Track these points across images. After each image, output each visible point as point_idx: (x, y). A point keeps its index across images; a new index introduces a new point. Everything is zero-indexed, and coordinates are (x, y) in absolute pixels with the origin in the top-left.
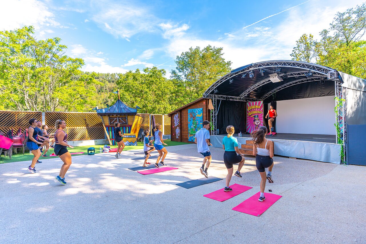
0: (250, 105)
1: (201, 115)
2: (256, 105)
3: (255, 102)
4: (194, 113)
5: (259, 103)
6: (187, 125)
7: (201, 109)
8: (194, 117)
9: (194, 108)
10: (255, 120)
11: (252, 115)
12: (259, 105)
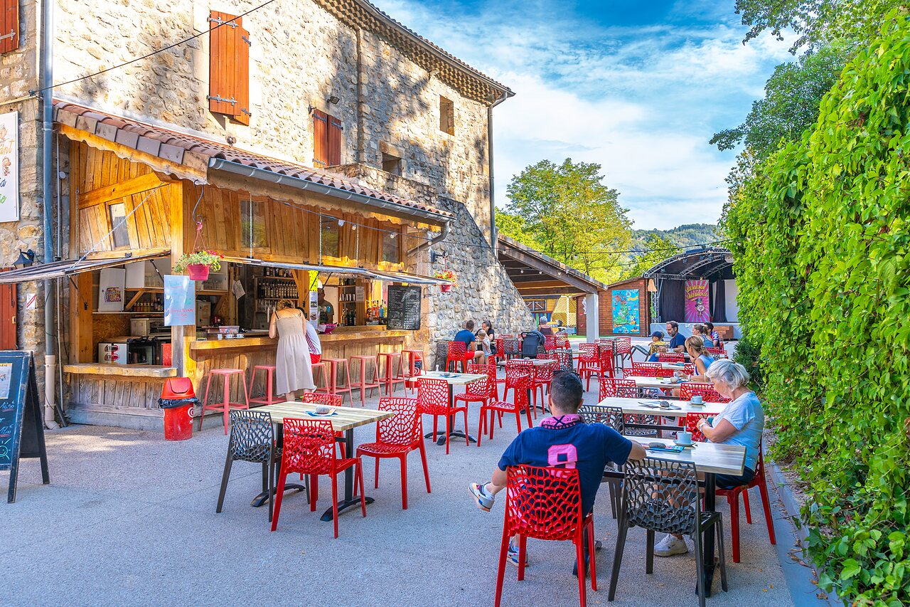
0: (690, 285)
1: (637, 298)
2: (698, 284)
3: (697, 281)
4: (623, 295)
5: (704, 283)
6: (610, 311)
7: (637, 290)
8: (623, 301)
9: (622, 289)
10: (697, 306)
11: (692, 298)
12: (703, 285)
